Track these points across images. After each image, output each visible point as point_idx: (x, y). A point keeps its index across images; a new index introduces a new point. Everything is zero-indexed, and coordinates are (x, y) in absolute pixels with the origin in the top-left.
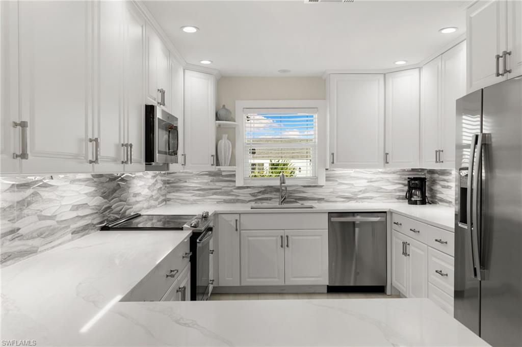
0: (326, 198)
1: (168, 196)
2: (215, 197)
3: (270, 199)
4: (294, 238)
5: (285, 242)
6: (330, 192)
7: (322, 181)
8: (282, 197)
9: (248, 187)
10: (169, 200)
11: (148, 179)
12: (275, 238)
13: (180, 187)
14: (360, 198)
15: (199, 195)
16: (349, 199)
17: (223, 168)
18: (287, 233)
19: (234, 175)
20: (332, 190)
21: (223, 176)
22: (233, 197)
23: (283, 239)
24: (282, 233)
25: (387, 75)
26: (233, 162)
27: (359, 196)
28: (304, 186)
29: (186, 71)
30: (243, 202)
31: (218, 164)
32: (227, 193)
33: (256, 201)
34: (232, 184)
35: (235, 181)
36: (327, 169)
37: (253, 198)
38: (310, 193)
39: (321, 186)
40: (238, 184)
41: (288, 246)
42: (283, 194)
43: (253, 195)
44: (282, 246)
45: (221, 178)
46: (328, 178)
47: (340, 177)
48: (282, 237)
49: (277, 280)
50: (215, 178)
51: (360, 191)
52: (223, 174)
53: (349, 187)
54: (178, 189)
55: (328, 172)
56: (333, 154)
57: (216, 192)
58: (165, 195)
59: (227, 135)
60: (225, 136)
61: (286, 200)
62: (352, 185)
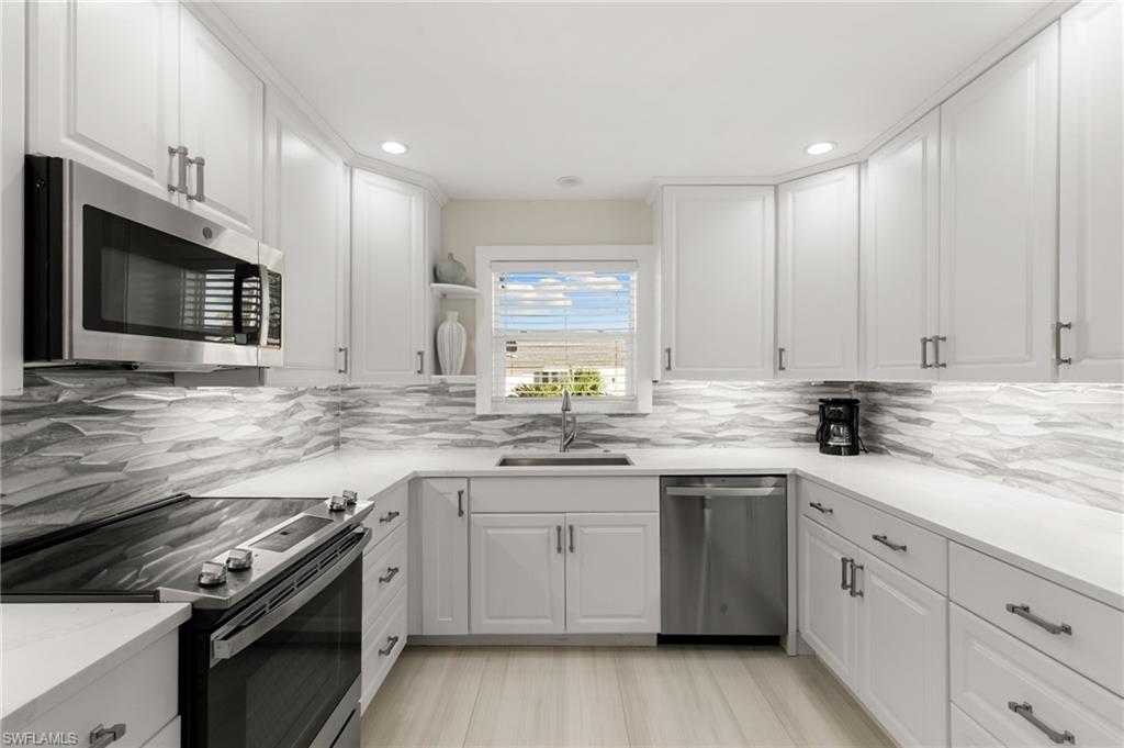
0: (653, 438)
1: (342, 434)
2: (435, 435)
3: (544, 440)
4: (586, 530)
5: (565, 540)
6: (662, 427)
7: (645, 405)
8: (566, 437)
9: (499, 417)
10: (345, 440)
12: (544, 531)
13: (367, 415)
14: (722, 439)
15: (405, 432)
16: (698, 440)
17: (451, 379)
18: (572, 518)
19: (473, 394)
20: (664, 422)
21: (450, 395)
22: (472, 437)
23: (562, 533)
24: (559, 519)
25: (781, 188)
26: (469, 367)
27: (718, 435)
28: (611, 415)
30: (491, 445)
31: (438, 370)
32: (459, 428)
33: (516, 443)
34: (469, 410)
35: (473, 405)
36: (655, 382)
37: (510, 438)
38: (621, 428)
39: (644, 415)
40: (479, 411)
41: (572, 549)
42: (568, 430)
43: (509, 431)
44: (559, 550)
45: (447, 398)
46: (657, 400)
47: (682, 396)
48: (559, 529)
49: (549, 623)
50: (435, 398)
51: (721, 425)
52: (451, 389)
53: (699, 416)
54: (363, 420)
55: (658, 388)
56: (669, 351)
57: (436, 425)
58: (337, 431)
59: (457, 314)
60: (453, 316)
61: (574, 442)
62: (706, 412)
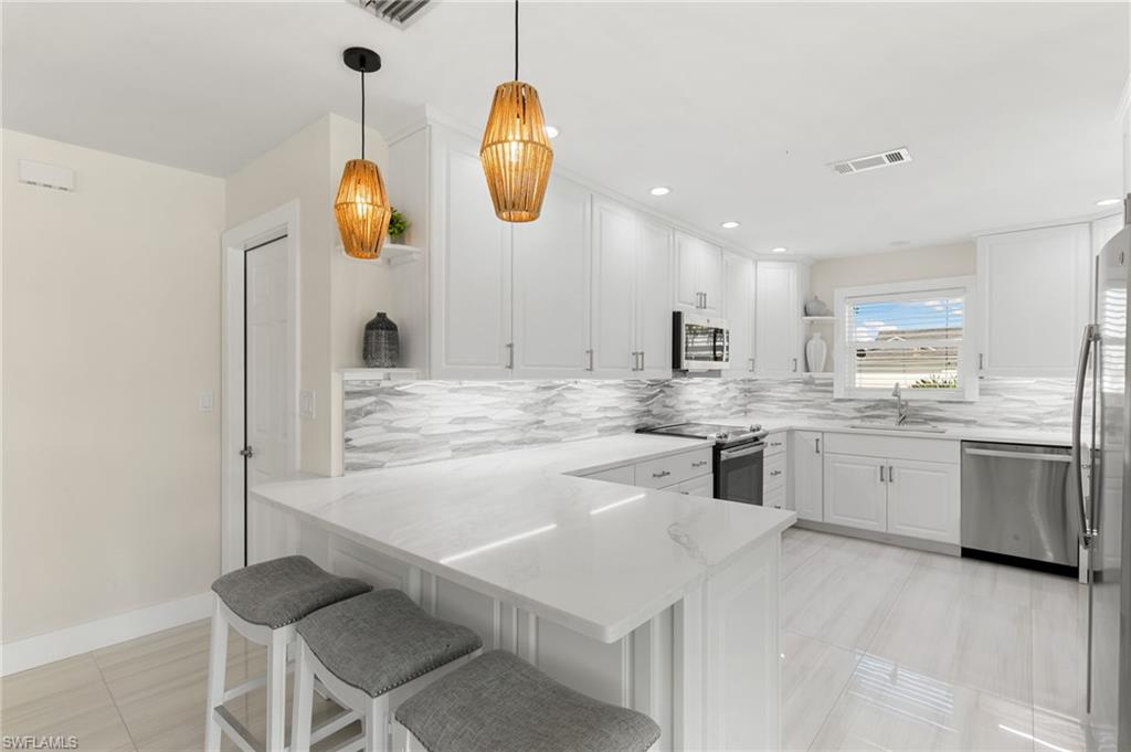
0: (980, 421)
1: (748, 407)
2: (805, 410)
3: (885, 417)
4: (902, 471)
5: (886, 474)
6: (989, 412)
7: (972, 394)
8: (901, 415)
9: (851, 400)
10: (750, 411)
11: (712, 386)
12: (873, 468)
13: (763, 396)
14: (1048, 424)
15: (786, 408)
16: (1024, 424)
17: (818, 375)
18: (891, 463)
19: (832, 385)
20: (991, 409)
21: (817, 385)
22: (830, 412)
23: (884, 470)
24: (883, 462)
25: (1094, 224)
26: (828, 367)
27: (1045, 421)
28: (941, 402)
29: (759, 263)
30: (844, 418)
31: (807, 369)
32: (822, 407)
33: (862, 418)
34: (829, 395)
35: (832, 392)
36: (981, 378)
37: (858, 415)
38: (950, 411)
39: (971, 403)
40: (836, 396)
41: (891, 480)
42: (903, 411)
43: (859, 410)
44: (882, 480)
45: (813, 387)
46: (983, 391)
47: (1008, 389)
48: (882, 468)
49: (875, 523)
50: (807, 387)
51: (1049, 413)
52: (817, 382)
53: (1026, 405)
54: (760, 399)
55: (982, 382)
56: (981, 356)
57: (808, 404)
58: (745, 405)
59: (819, 335)
60: (817, 335)
61: (907, 420)
62: (1033, 402)
